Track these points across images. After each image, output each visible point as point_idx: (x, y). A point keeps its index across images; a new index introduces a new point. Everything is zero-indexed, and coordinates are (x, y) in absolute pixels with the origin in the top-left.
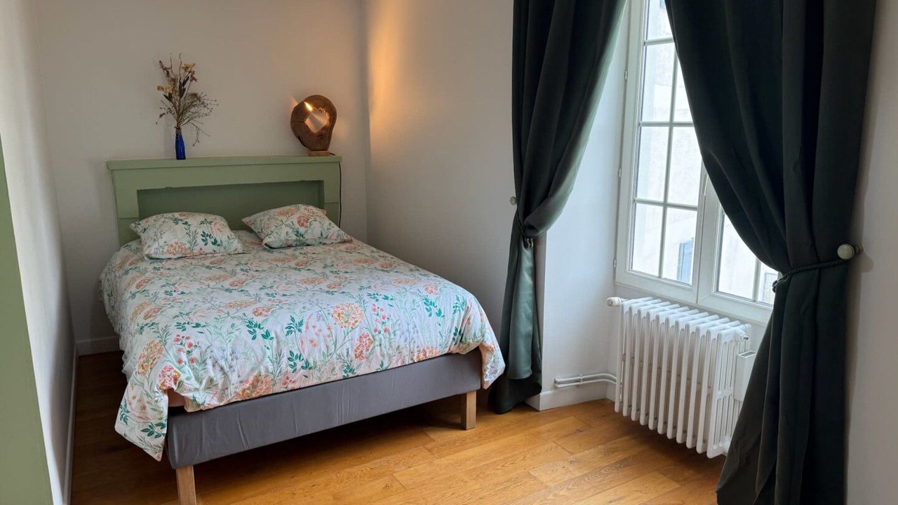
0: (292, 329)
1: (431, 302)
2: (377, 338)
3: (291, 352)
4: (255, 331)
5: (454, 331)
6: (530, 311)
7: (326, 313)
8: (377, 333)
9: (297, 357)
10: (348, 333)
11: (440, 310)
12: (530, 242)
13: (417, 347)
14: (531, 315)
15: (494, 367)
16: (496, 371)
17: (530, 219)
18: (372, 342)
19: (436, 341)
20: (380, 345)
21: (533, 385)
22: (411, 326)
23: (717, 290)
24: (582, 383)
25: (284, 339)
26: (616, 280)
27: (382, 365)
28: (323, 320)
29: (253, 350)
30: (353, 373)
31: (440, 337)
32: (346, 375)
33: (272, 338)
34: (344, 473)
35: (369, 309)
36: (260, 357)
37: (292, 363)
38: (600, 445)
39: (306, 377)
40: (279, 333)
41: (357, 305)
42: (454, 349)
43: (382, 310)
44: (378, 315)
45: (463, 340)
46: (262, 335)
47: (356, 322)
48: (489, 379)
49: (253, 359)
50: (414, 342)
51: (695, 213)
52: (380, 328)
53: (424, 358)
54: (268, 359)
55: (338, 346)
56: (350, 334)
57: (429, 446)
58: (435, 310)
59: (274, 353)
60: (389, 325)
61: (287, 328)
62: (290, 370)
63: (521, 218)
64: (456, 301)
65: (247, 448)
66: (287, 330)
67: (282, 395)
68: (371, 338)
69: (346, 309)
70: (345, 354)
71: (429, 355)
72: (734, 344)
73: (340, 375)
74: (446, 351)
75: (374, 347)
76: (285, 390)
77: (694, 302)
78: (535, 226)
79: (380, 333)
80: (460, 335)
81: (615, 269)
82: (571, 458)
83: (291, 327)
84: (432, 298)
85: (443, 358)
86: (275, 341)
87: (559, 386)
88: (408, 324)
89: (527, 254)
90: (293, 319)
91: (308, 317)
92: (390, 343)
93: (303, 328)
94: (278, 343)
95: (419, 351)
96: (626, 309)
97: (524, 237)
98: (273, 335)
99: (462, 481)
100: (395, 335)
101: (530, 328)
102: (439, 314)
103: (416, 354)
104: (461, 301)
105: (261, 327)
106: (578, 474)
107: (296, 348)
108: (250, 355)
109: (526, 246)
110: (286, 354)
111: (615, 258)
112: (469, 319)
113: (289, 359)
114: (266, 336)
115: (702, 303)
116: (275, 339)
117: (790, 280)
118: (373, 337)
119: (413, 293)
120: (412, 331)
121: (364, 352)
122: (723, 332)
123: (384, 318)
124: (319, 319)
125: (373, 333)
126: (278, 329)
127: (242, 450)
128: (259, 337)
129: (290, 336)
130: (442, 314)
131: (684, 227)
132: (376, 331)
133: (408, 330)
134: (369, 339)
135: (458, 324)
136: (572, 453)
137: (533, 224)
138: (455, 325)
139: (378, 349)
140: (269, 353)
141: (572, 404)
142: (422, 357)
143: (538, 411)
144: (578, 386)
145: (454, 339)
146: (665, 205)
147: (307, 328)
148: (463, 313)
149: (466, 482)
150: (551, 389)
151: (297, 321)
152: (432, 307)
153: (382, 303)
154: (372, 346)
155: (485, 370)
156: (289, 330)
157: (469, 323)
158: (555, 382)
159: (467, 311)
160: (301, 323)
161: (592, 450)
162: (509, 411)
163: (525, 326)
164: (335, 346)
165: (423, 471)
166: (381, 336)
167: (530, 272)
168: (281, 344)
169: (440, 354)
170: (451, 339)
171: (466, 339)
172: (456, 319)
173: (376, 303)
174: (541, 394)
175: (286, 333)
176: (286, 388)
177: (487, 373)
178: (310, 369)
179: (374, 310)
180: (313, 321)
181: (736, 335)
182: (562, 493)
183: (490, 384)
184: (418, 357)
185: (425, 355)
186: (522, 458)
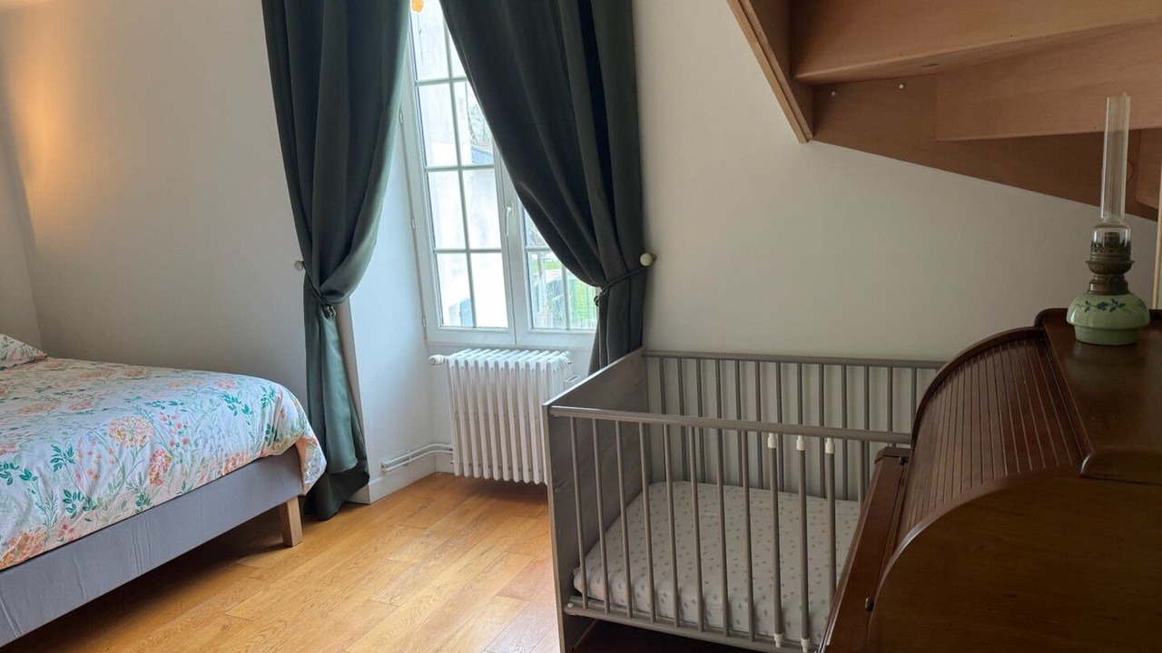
0: (60, 461)
1: (233, 399)
2: (175, 452)
3: (65, 491)
4: (8, 474)
5: (265, 429)
6: (344, 391)
7: (101, 433)
8: (175, 446)
9: (75, 496)
10: (137, 454)
11: (246, 407)
12: (331, 310)
13: (226, 456)
14: (346, 396)
15: (315, 464)
16: (318, 470)
17: (330, 283)
18: (170, 460)
19: (247, 444)
20: (181, 461)
21: (360, 476)
22: (215, 431)
23: (533, 327)
24: (411, 460)
25: (52, 476)
26: (429, 339)
27: (183, 488)
28: (101, 443)
29: (13, 498)
30: (148, 504)
31: (250, 439)
32: (139, 508)
33: (35, 479)
34: (159, 632)
35: (157, 418)
36: (25, 506)
37: (70, 506)
38: (449, 512)
39: (88, 520)
40: (42, 470)
41: (139, 417)
42: (268, 451)
43: (174, 417)
44: (170, 424)
45: (278, 437)
46: (21, 476)
47: (144, 437)
48: (310, 479)
49: (15, 510)
50: (222, 450)
51: (499, 256)
52: (177, 439)
53: (234, 469)
54: (36, 507)
55: (127, 472)
56: (139, 454)
57: (256, 574)
58: (240, 407)
59: (43, 498)
60: (188, 433)
61: (52, 461)
62: (68, 514)
63: (316, 285)
64: (263, 393)
65: (17, 636)
66: (54, 464)
67: (56, 551)
68: (168, 455)
69: (127, 424)
70: (137, 481)
71: (239, 464)
72: (560, 371)
73: (132, 508)
74: (258, 455)
75: (174, 465)
76: (62, 543)
77: (514, 343)
78: (338, 289)
79: (178, 446)
80: (274, 433)
81: (425, 329)
82: (426, 532)
83: (59, 459)
84: (233, 393)
85: (254, 464)
86: (40, 482)
87: (389, 469)
88: (211, 429)
89: (330, 325)
90: (57, 449)
91: (77, 443)
92: (193, 457)
93: (76, 457)
94: (45, 483)
95: (228, 461)
96: (452, 364)
97: (322, 306)
98: (35, 473)
99: (316, 591)
100: (197, 445)
101: (347, 410)
102: (246, 410)
103: (224, 465)
104: (269, 392)
105: (15, 466)
106: (439, 543)
107: (72, 484)
108: (10, 505)
109: (327, 316)
110: (59, 494)
111: (423, 317)
112: (282, 411)
113: (64, 501)
114: (26, 476)
115: (521, 343)
116: (40, 479)
117: (608, 291)
118: (170, 452)
119: (206, 392)
120: (217, 437)
121: (161, 474)
122: (551, 361)
123: (179, 426)
124: (94, 443)
125: (169, 447)
126: (41, 465)
127: (11, 640)
128: (17, 479)
129: (60, 471)
130: (250, 410)
131: (491, 270)
132: (172, 444)
133: (212, 437)
134: (166, 456)
135: (270, 419)
136: (425, 529)
137: (334, 287)
138: (267, 421)
139: (178, 467)
140: (35, 498)
141: (404, 486)
142: (231, 467)
143: (368, 504)
144: (406, 465)
145: (266, 438)
146: (468, 251)
147: (81, 456)
148: (274, 405)
149: (321, 591)
150: (379, 476)
151: (64, 450)
152: (235, 404)
153: (171, 411)
154: (171, 464)
155: (305, 470)
156: (57, 465)
157: (283, 416)
158: (383, 466)
159: (279, 401)
160: (70, 452)
161: (443, 519)
162: (336, 514)
163: (341, 409)
164: (124, 473)
165: (262, 599)
166: (180, 450)
167: (337, 345)
168: (50, 482)
169: (252, 459)
170: (263, 439)
171: (281, 435)
172: (267, 414)
173: (163, 411)
174: (369, 484)
175: (53, 469)
176: (62, 540)
177: (308, 473)
178: (94, 509)
179: (165, 419)
180: (85, 448)
181: (561, 362)
182: (431, 564)
183: (311, 486)
184: (226, 468)
185: (234, 464)
186: (373, 549)
